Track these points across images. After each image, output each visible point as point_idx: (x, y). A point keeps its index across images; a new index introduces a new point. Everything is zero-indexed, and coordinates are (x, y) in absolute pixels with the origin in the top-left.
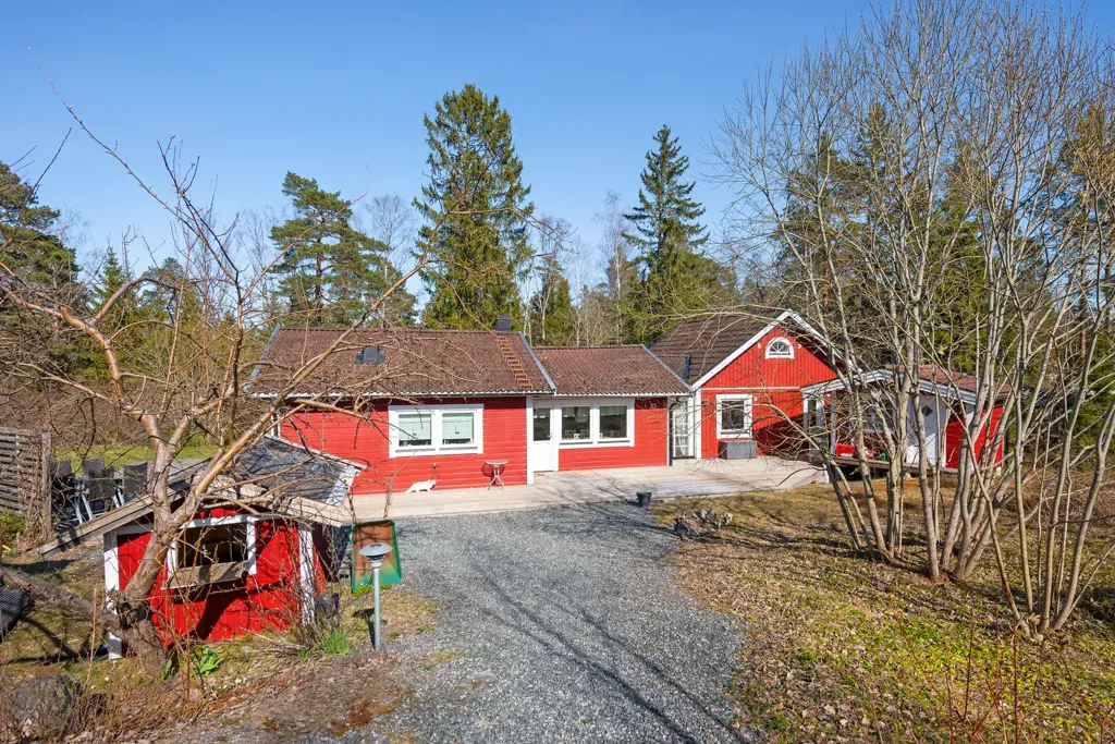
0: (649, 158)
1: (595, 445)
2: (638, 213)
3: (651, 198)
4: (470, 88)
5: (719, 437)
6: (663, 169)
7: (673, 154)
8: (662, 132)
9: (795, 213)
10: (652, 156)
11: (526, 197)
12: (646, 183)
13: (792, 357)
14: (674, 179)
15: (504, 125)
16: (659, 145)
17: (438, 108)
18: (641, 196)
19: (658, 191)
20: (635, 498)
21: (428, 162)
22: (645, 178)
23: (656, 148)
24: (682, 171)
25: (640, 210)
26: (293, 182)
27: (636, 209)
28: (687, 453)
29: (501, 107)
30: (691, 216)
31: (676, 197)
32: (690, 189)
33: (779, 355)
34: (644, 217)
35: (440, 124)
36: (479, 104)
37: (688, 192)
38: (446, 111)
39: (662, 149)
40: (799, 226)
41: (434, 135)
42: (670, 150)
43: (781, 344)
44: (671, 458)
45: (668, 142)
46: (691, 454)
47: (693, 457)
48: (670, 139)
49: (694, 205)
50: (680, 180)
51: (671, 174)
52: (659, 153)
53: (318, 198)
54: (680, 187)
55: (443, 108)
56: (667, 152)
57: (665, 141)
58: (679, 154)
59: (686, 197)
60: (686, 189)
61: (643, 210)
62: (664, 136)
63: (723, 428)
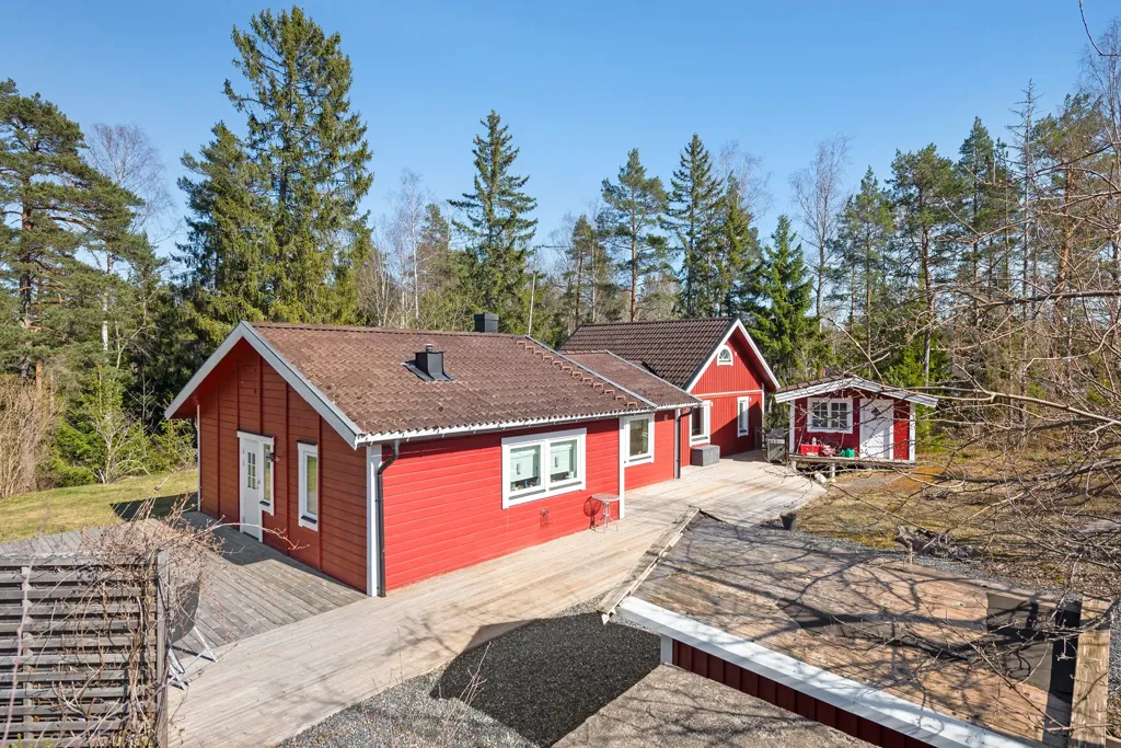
0: (475, 144)
2: (466, 200)
3: (485, 186)
4: (297, 13)
6: (493, 155)
7: (503, 143)
8: (490, 116)
13: (732, 363)
14: (505, 169)
16: (488, 131)
18: (476, 182)
23: (484, 133)
24: (511, 161)
25: (470, 197)
27: (466, 196)
29: (341, 47)
30: (523, 209)
31: (508, 189)
32: (523, 182)
33: (724, 362)
34: (473, 206)
37: (520, 185)
39: (491, 135)
42: (500, 138)
43: (724, 352)
44: (678, 470)
48: (499, 127)
49: (528, 200)
50: (510, 171)
51: (503, 163)
52: (488, 140)
53: (39, 113)
54: (512, 179)
56: (497, 141)
58: (508, 144)
59: (517, 190)
60: (517, 182)
61: (473, 197)
62: (493, 121)
63: (693, 434)
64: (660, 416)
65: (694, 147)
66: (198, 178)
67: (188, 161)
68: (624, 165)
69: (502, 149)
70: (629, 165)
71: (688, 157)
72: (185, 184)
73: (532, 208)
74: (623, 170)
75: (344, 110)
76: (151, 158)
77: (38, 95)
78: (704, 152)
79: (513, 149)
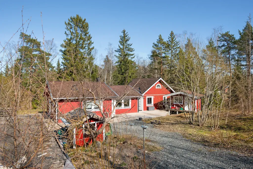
0: (121, 37)
1: (123, 108)
2: (118, 50)
3: (121, 47)
4: (77, 16)
5: (147, 106)
6: (124, 40)
7: (126, 36)
8: (123, 31)
9: (153, 52)
10: (121, 36)
11: (92, 45)
12: (120, 43)
13: (161, 88)
14: (127, 42)
15: (87, 26)
16: (123, 34)
17: (69, 20)
18: (119, 46)
19: (123, 45)
20: (138, 119)
21: (65, 34)
22: (120, 42)
23: (122, 34)
24: (129, 40)
25: (119, 49)
26: (23, 35)
27: (118, 49)
28: (140, 109)
29: (86, 21)
30: (131, 51)
31: (128, 47)
32: (131, 45)
33: (158, 88)
34: (120, 51)
35: (69, 24)
36: (80, 20)
38: (71, 21)
39: (124, 35)
40: (154, 55)
41: (68, 27)
42: (126, 35)
43: (159, 85)
44: (139, 111)
45: (125, 33)
46: (141, 110)
47: (142, 110)
49: (132, 49)
51: (126, 41)
52: (123, 36)
53: (33, 41)
54: (129, 44)
55: (70, 20)
56: (125, 36)
57: (124, 33)
58: (128, 36)
59: (130, 47)
60: (130, 45)
61: (120, 49)
62: (124, 32)
63: (148, 104)
64: (132, 99)
65: (172, 34)
66: (63, 49)
67: (62, 46)
68: (158, 39)
69: (126, 38)
70: (159, 38)
71: (170, 36)
72: (61, 51)
73: (134, 51)
74: (158, 40)
75: (88, 34)
76: (55, 45)
77: (33, 38)
78: (174, 35)
79: (129, 37)
